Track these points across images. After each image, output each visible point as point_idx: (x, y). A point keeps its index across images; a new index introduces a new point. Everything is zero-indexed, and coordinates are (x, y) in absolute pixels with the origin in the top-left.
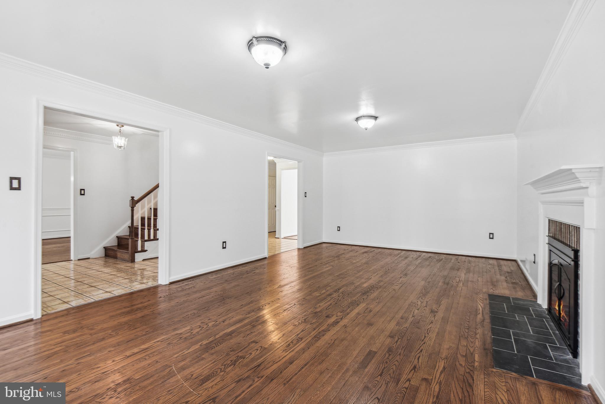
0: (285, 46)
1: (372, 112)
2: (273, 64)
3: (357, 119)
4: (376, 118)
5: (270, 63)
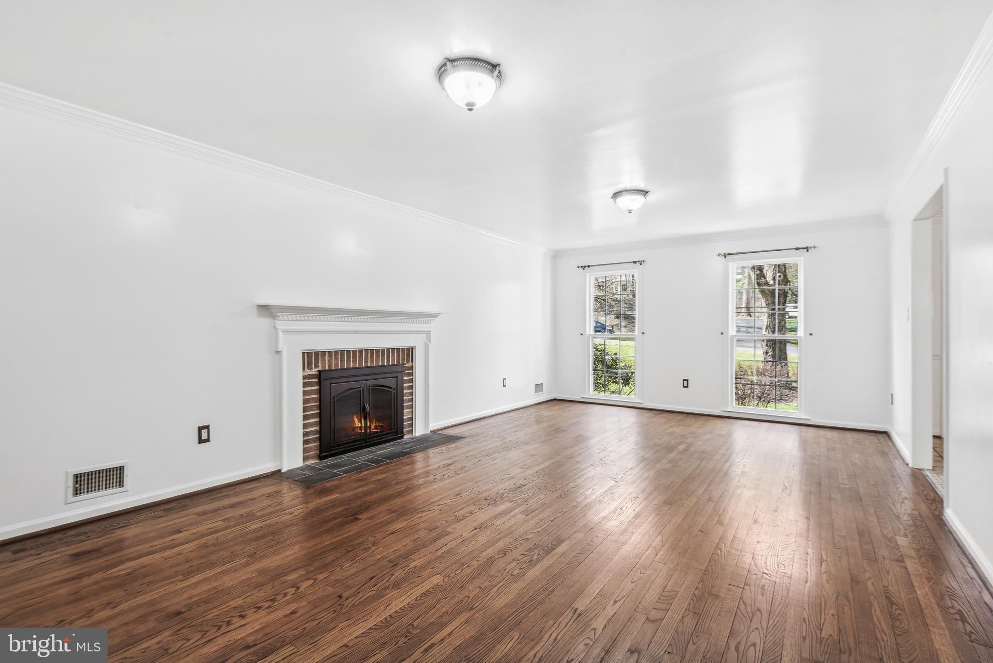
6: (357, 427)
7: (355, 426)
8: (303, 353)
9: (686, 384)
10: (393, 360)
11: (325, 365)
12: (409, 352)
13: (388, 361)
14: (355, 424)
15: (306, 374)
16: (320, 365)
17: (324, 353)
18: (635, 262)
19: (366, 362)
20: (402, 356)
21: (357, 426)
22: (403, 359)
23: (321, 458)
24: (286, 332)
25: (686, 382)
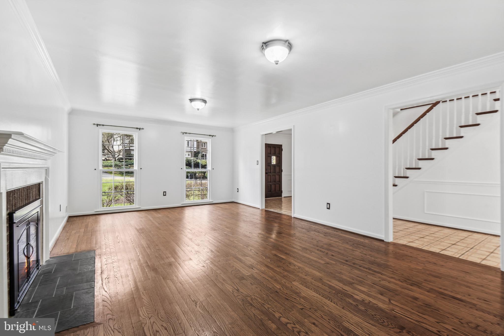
9: (165, 194)
18: (137, 128)
25: (165, 193)
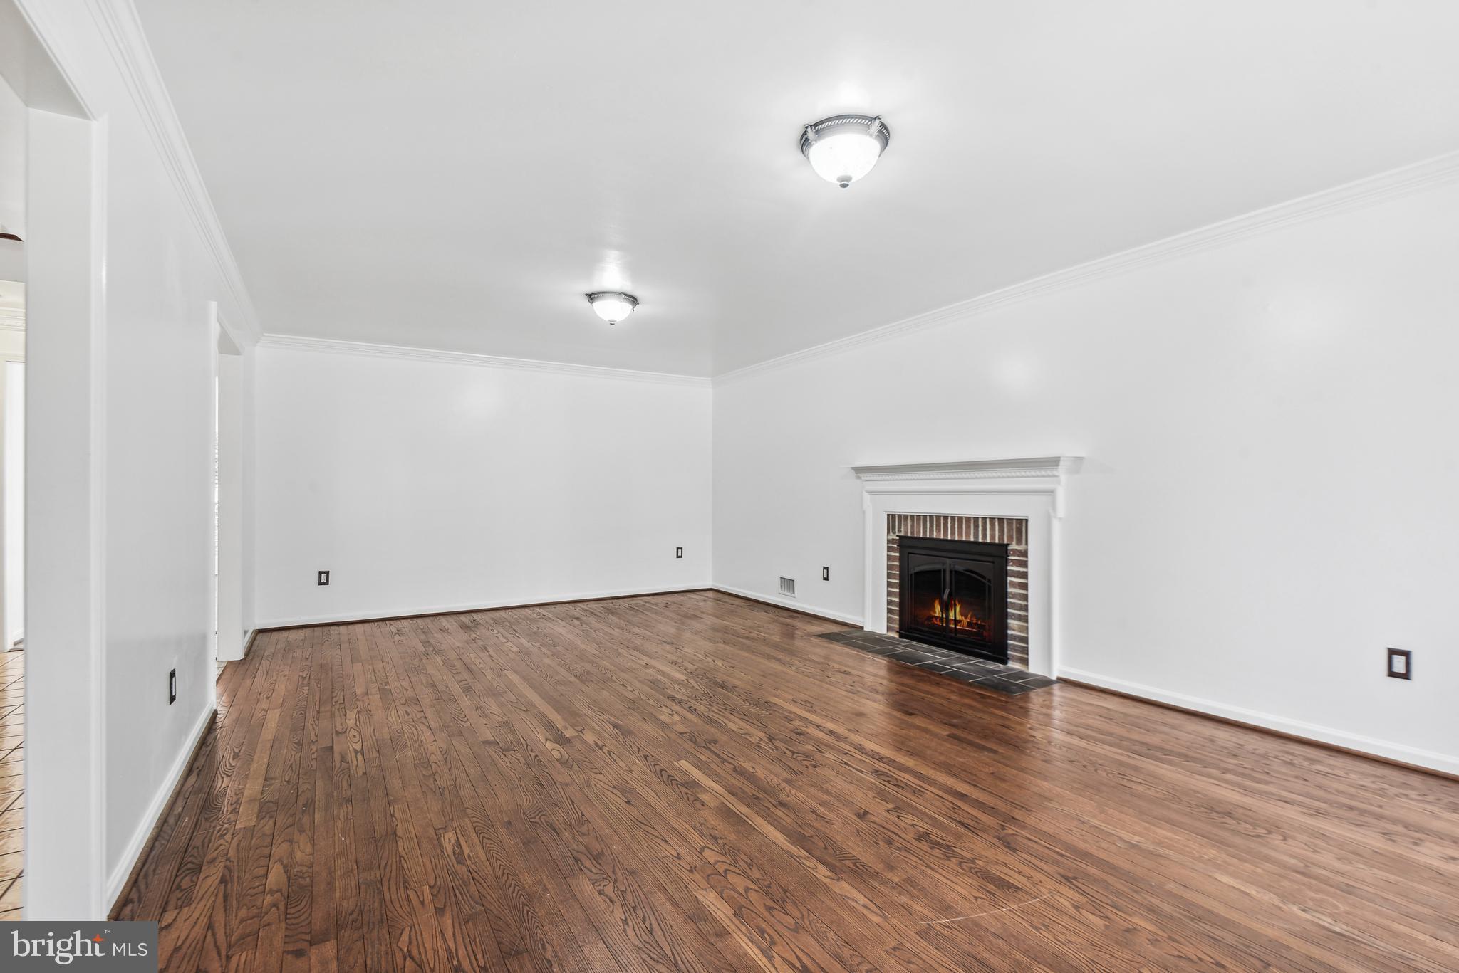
0: (883, 125)
1: (628, 287)
2: (856, 176)
3: (592, 297)
4: (634, 300)
5: (849, 173)
6: (936, 617)
7: (933, 614)
8: (888, 515)
10: (991, 536)
11: (907, 530)
12: (1020, 526)
13: (984, 536)
14: (935, 613)
15: (890, 538)
16: (902, 529)
17: (906, 516)
19: (953, 533)
20: (1009, 531)
21: (937, 615)
22: (1010, 537)
23: (901, 636)
24: (871, 492)
